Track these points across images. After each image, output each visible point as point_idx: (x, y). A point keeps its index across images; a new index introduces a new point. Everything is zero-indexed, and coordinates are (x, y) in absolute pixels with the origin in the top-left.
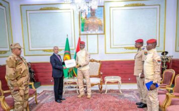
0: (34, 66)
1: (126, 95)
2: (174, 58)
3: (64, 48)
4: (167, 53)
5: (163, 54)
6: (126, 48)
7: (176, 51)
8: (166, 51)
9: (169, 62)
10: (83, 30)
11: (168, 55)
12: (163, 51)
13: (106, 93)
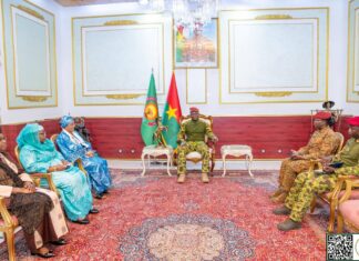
0: (90, 124)
1: (258, 180)
2: (345, 113)
3: (146, 92)
4: (332, 103)
5: (325, 105)
6: (258, 94)
7: (347, 101)
8: (330, 99)
9: (336, 120)
10: (179, 61)
11: (334, 108)
12: (325, 100)
13: (223, 176)
